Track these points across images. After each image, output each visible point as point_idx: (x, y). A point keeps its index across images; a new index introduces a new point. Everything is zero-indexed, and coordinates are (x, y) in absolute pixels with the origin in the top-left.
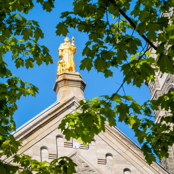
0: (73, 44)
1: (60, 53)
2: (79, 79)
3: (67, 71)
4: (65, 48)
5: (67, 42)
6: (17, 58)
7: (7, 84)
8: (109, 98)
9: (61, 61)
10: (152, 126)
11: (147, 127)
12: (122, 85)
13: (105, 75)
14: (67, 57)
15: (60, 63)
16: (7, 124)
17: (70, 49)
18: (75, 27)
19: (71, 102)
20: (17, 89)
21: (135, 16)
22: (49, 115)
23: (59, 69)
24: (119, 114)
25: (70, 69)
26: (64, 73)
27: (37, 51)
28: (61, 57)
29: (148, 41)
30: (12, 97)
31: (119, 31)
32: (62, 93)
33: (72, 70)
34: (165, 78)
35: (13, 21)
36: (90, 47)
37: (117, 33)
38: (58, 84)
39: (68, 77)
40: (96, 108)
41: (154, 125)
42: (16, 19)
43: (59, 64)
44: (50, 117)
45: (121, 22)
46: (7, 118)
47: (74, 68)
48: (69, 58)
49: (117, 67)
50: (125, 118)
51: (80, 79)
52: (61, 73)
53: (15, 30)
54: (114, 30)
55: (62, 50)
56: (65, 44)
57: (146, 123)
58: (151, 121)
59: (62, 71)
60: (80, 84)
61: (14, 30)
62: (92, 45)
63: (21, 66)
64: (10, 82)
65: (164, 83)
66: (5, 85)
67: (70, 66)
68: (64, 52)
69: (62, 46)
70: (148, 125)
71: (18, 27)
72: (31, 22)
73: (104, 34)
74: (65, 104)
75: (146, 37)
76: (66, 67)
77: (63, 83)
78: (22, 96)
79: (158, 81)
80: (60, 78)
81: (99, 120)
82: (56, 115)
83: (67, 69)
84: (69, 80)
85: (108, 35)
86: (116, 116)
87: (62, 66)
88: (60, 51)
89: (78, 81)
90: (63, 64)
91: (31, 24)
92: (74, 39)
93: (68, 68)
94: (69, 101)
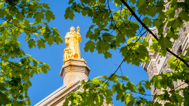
0: (78, 33)
1: (66, 41)
2: (83, 64)
3: (73, 57)
4: (71, 36)
5: (73, 31)
6: (29, 40)
7: (20, 63)
8: (107, 79)
9: (67, 49)
10: (146, 103)
11: (142, 104)
12: (120, 66)
13: (105, 57)
14: (73, 44)
15: (67, 50)
16: (22, 99)
17: (76, 37)
18: (79, 12)
19: (76, 86)
20: (29, 68)
21: (133, 4)
22: (56, 98)
23: (65, 56)
24: (116, 92)
25: (76, 56)
26: (70, 60)
27: (48, 33)
28: (67, 45)
29: (144, 25)
30: (25, 75)
31: (121, 18)
32: (69, 78)
33: (77, 57)
34: (162, 64)
35: (25, 5)
36: (93, 31)
37: (120, 20)
38: (65, 69)
39: (74, 63)
40: (96, 87)
41: (147, 102)
42: (28, 4)
43: (66, 52)
44: (57, 100)
45: (123, 10)
46: (22, 94)
47: (79, 55)
48: (74, 45)
49: (115, 49)
50: (122, 96)
51: (85, 65)
52: (67, 60)
53: (28, 14)
54: (117, 17)
55: (68, 39)
56: (70, 33)
57: (141, 101)
58: (145, 99)
59: (68, 58)
60: (84, 69)
61: (26, 13)
62: (94, 29)
63: (33, 47)
64: (23, 61)
65: (162, 69)
66: (19, 64)
67: (75, 53)
68: (70, 40)
69: (68, 35)
70: (142, 102)
71: (30, 11)
72: (42, 6)
73: (108, 22)
74: (71, 88)
75: (143, 22)
76: (72, 54)
77: (69, 68)
78: (35, 74)
79: (156, 67)
80: (67, 64)
81: (99, 98)
82: (63, 97)
83: (72, 56)
84: (74, 66)
85: (112, 22)
86: (113, 95)
87: (69, 53)
88: (66, 39)
89: (83, 67)
90: (69, 51)
91: (41, 7)
92: (79, 29)
93: (74, 55)
94: (75, 85)
